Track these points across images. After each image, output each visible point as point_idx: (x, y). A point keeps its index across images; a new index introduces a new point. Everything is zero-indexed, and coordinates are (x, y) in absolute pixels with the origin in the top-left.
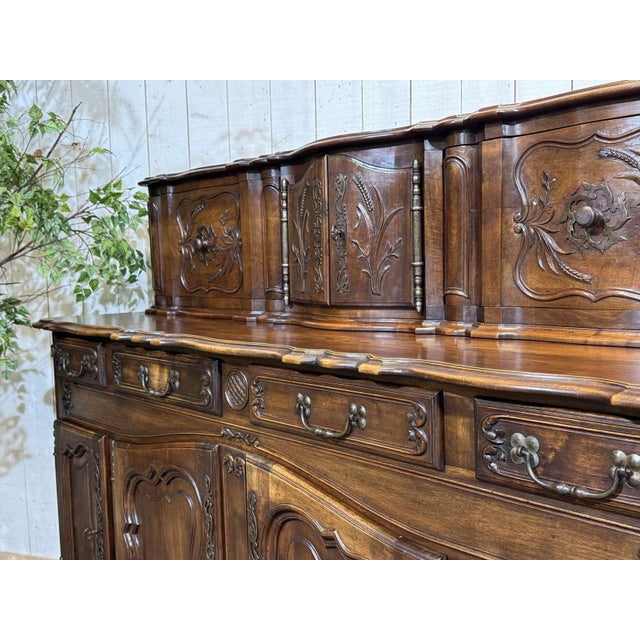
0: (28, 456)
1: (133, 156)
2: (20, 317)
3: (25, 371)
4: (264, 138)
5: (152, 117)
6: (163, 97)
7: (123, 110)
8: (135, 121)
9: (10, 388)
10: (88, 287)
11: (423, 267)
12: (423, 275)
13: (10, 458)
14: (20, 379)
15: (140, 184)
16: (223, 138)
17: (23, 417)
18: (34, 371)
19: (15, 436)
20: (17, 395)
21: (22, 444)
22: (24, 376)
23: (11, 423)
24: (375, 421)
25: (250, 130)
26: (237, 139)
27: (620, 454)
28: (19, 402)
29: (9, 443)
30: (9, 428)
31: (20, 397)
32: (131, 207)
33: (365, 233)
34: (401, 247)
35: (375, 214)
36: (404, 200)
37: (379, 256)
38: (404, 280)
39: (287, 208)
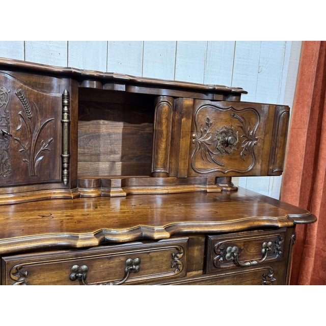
33: (26, 133)
34: (53, 145)
35: (34, 121)
36: (54, 112)
37: (36, 150)
38: (54, 166)
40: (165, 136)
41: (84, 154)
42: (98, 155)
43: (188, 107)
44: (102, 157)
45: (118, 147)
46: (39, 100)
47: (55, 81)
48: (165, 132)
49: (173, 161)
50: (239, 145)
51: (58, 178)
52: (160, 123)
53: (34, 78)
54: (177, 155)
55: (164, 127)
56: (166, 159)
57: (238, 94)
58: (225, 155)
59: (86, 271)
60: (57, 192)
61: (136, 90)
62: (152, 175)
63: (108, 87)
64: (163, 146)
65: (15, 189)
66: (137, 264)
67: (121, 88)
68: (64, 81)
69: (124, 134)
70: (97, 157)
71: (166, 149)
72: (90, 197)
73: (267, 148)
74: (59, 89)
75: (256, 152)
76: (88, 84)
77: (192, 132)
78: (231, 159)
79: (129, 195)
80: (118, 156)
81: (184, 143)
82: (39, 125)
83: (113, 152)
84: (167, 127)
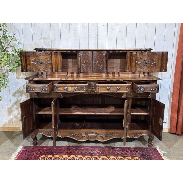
4: (49, 40)
5: (24, 33)
6: (27, 29)
7: (17, 31)
8: (20, 34)
16: (40, 39)
25: (46, 38)
26: (44, 39)
33: (99, 63)
34: (103, 65)
35: (100, 60)
36: (104, 58)
37: (100, 66)
38: (104, 69)
39: (80, 58)
40: (128, 62)
41: (110, 67)
42: (114, 68)
43: (134, 55)
44: (115, 68)
45: (119, 65)
46: (101, 56)
47: (104, 52)
48: (128, 61)
49: (131, 68)
50: (150, 63)
51: (104, 72)
52: (127, 59)
53: (100, 52)
54: (132, 66)
55: (128, 60)
56: (129, 68)
57: (150, 50)
58: (146, 66)
59: (109, 88)
60: (104, 75)
61: (121, 52)
62: (126, 72)
63: (115, 52)
64: (128, 64)
65: (97, 74)
66: (119, 88)
67: (118, 52)
68: (106, 52)
69: (120, 62)
70: (113, 68)
71: (129, 65)
72: (111, 76)
73: (160, 64)
74: (105, 54)
75: (156, 65)
76: (110, 52)
77: (136, 61)
78: (148, 67)
79: (119, 76)
80: (119, 68)
81: (134, 64)
82: (101, 61)
83: (117, 67)
84: (129, 60)
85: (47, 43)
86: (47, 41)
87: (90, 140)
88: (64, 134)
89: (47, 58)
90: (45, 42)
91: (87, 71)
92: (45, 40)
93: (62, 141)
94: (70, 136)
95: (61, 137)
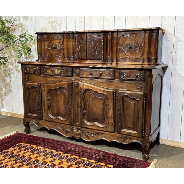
0: (12, 91)
1: (31, 26)
2: (7, 61)
3: (11, 73)
4: (57, 23)
5: (35, 18)
9: (8, 77)
10: (20, 55)
11: (103, 53)
12: (103, 54)
13: (8, 92)
14: (10, 75)
15: (35, 33)
16: (48, 23)
17: (11, 83)
18: (13, 73)
19: (9, 87)
20: (9, 78)
21: (11, 89)
22: (11, 74)
23: (9, 84)
24: (104, 74)
25: (54, 21)
26: (51, 23)
27: (136, 74)
28: (10, 80)
29: (8, 89)
30: (8, 85)
31: (10, 79)
32: (29, 38)
33: (93, 47)
34: (100, 50)
36: (100, 42)
37: (96, 51)
38: (100, 55)
39: (76, 42)
46: (97, 39)
51: (101, 58)
58: (129, 52)
60: (101, 62)
68: (102, 34)
82: (97, 45)
85: (54, 27)
86: (54, 25)
87: (75, 136)
88: (51, 125)
89: (59, 43)
90: (52, 26)
91: (81, 57)
92: (53, 24)
93: (55, 135)
94: (56, 129)
95: (48, 128)
